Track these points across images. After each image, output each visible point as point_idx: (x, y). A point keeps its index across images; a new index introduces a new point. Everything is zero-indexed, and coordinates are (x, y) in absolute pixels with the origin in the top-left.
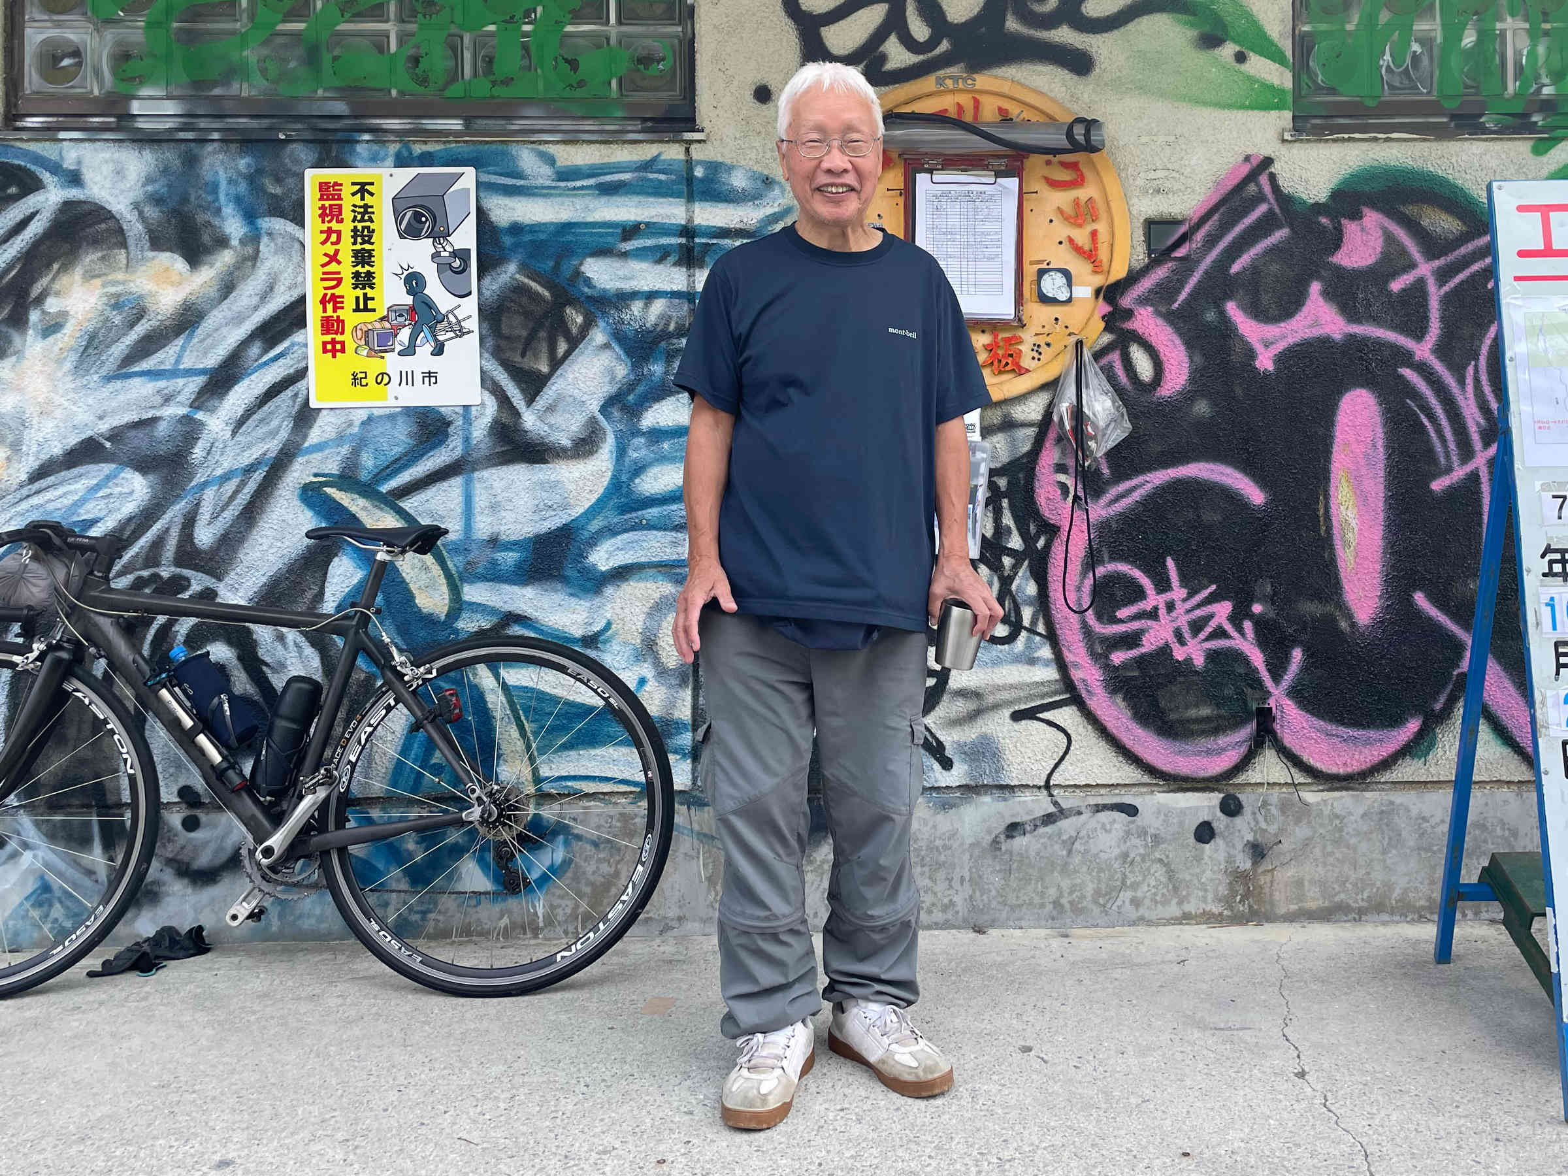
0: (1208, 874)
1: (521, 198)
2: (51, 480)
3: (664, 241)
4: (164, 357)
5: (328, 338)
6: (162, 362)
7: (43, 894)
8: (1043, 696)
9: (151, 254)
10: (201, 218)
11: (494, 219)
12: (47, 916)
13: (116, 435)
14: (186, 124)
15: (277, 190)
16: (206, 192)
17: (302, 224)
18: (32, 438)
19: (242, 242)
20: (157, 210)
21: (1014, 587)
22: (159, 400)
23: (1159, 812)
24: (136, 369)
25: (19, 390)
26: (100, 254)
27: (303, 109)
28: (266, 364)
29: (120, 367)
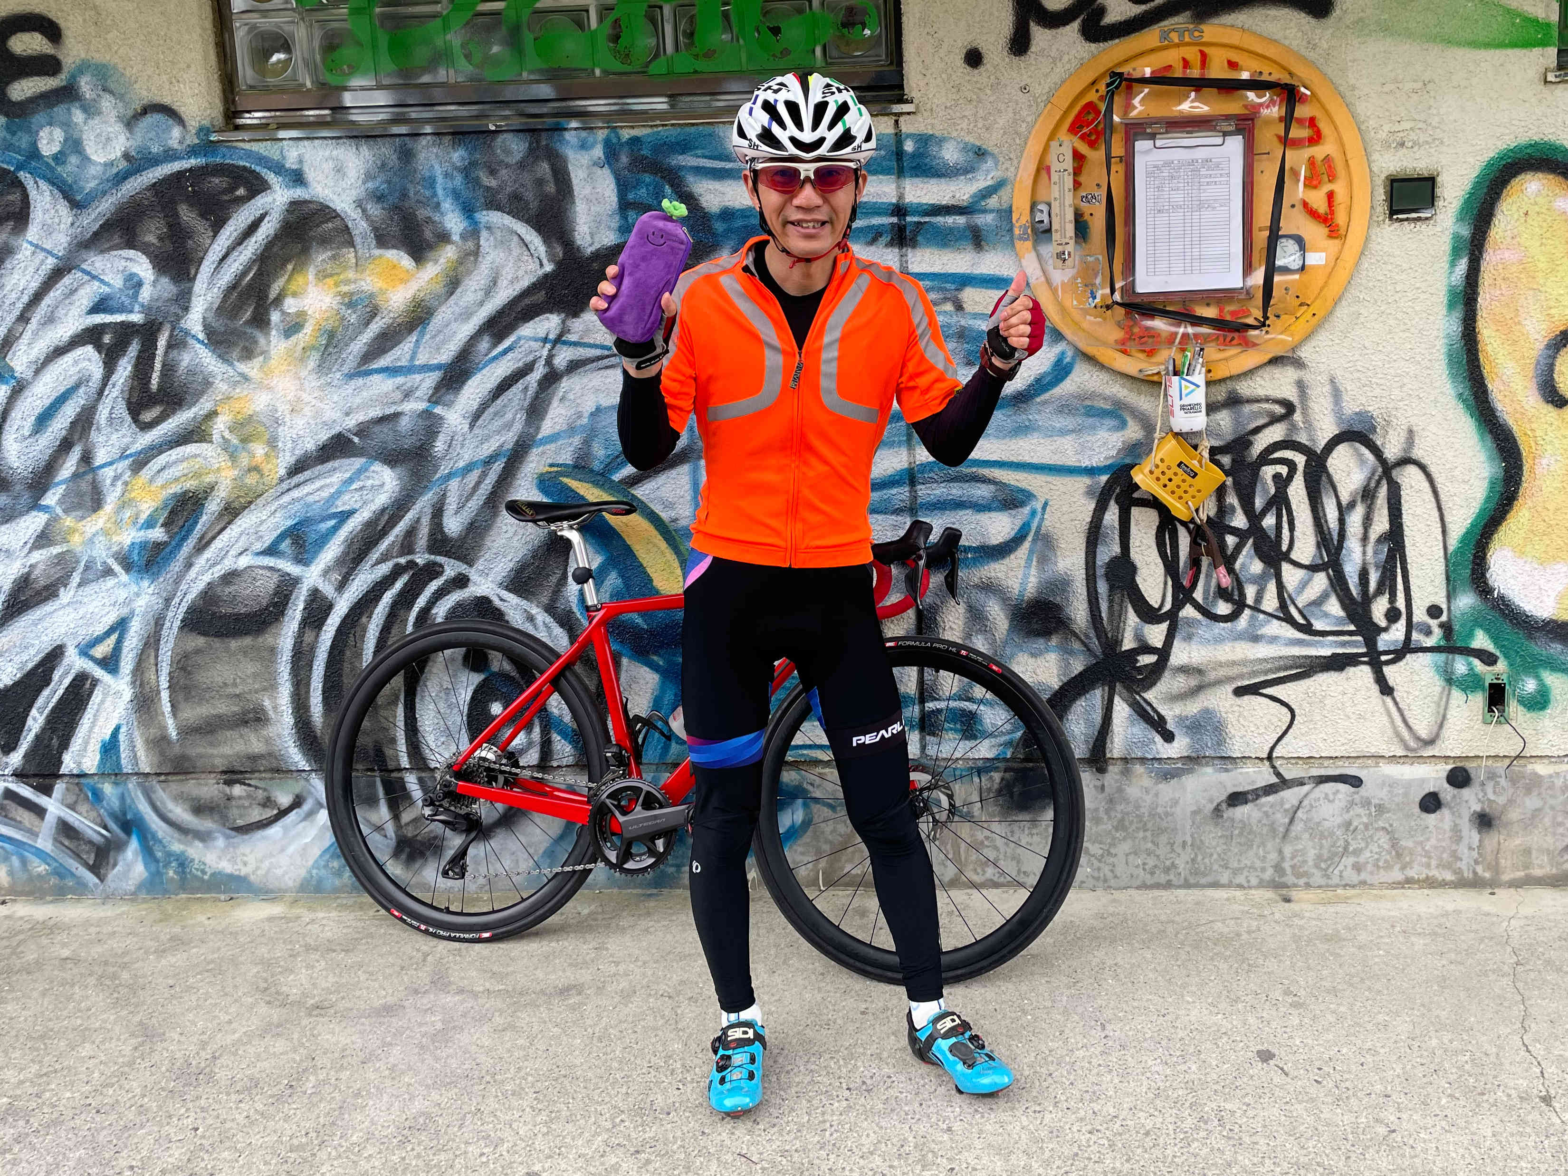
0: (1433, 841)
1: (730, 182)
2: (307, 474)
3: (876, 221)
4: (400, 354)
6: (399, 359)
8: (1266, 672)
9: (377, 252)
10: (422, 213)
11: (704, 205)
13: (363, 430)
14: (398, 114)
15: (493, 183)
16: (424, 187)
18: (285, 434)
19: (463, 237)
20: (379, 206)
21: (1237, 566)
22: (398, 395)
23: (1384, 783)
24: (375, 366)
25: (269, 388)
26: (328, 255)
27: (509, 94)
28: (495, 358)
29: (360, 365)
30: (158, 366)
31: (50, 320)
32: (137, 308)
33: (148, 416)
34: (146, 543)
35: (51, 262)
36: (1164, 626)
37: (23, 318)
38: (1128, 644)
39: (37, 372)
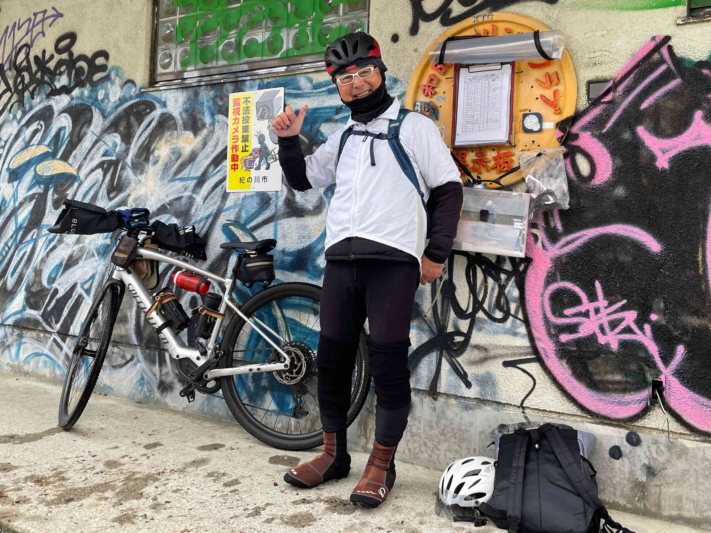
1: (300, 99)
4: (185, 173)
5: (233, 163)
6: (185, 175)
7: (142, 381)
8: (520, 355)
9: (183, 132)
10: (199, 116)
12: (142, 390)
13: (171, 203)
15: (221, 103)
16: (200, 106)
17: (227, 116)
19: (210, 125)
20: (186, 114)
21: (506, 291)
22: (183, 189)
24: (178, 177)
25: (146, 186)
26: (170, 133)
28: (214, 174)
29: (173, 176)
30: (117, 176)
31: (92, 159)
32: (115, 155)
33: (112, 195)
34: (104, 245)
35: (95, 137)
36: (468, 321)
37: (85, 159)
38: (450, 329)
39: (86, 178)
